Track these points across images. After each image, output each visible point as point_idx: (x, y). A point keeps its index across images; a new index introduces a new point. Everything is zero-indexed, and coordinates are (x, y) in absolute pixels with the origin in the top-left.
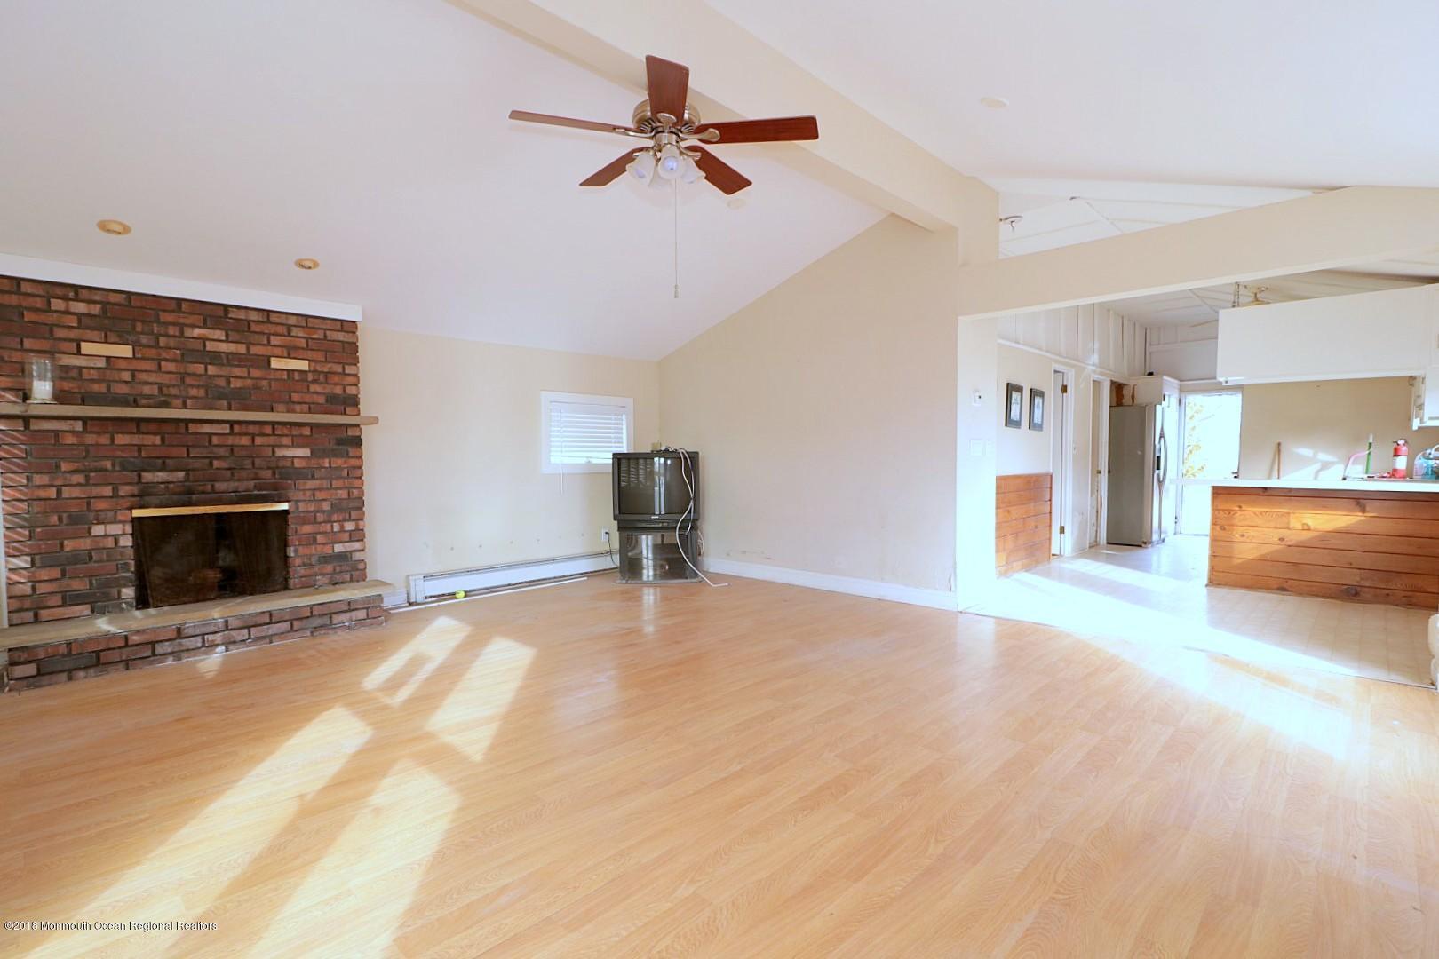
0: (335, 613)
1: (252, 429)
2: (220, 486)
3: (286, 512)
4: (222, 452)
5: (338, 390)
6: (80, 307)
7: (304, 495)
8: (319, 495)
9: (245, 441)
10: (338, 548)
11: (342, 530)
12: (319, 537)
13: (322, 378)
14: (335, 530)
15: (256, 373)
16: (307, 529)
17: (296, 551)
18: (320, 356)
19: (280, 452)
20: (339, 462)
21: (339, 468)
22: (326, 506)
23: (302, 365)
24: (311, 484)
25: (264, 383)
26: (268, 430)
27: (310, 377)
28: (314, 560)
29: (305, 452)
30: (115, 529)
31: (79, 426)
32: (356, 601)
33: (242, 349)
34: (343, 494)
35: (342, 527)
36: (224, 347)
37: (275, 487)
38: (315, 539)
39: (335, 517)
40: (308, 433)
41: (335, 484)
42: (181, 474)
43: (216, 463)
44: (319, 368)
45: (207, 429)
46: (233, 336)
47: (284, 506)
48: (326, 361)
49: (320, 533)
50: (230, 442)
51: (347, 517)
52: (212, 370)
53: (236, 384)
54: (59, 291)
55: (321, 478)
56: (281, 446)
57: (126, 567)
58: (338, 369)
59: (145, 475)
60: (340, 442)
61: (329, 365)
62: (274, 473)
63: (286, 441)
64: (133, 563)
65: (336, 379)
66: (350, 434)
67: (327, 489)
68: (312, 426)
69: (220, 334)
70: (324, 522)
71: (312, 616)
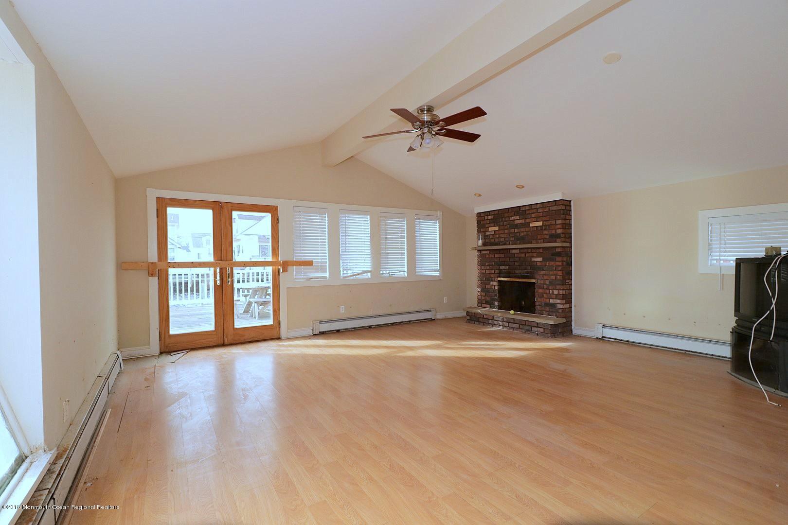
0: (533, 326)
1: (525, 250)
2: (517, 272)
3: (534, 283)
4: (517, 259)
5: (553, 232)
6: (490, 217)
7: (540, 277)
8: (545, 277)
9: (523, 255)
10: (551, 301)
11: (553, 293)
12: (545, 295)
13: (547, 227)
14: (550, 293)
15: (527, 229)
16: (541, 291)
17: (537, 299)
18: (546, 218)
19: (534, 259)
20: (552, 263)
21: (552, 266)
22: (547, 282)
23: (540, 224)
24: (542, 272)
25: (530, 233)
26: (529, 251)
27: (544, 228)
28: (543, 304)
29: (540, 259)
30: (495, 283)
31: (489, 252)
32: (540, 323)
33: (523, 221)
34: (553, 277)
35: (553, 292)
36: (519, 222)
37: (531, 273)
38: (543, 296)
39: (550, 287)
40: (542, 251)
41: (551, 273)
42: (508, 267)
43: (516, 263)
44: (547, 224)
45: (514, 251)
46: (521, 217)
47: (533, 281)
48: (549, 220)
49: (545, 293)
50: (519, 256)
51: (555, 288)
52: (516, 230)
53: (522, 234)
54: (486, 214)
55: (546, 270)
56: (533, 257)
57: (496, 295)
58: (553, 222)
59: (500, 267)
60: (553, 254)
61: (550, 222)
62: (531, 268)
63: (535, 255)
64: (497, 294)
65: (553, 227)
66: (557, 251)
67: (547, 275)
68: (543, 248)
69: (518, 217)
70: (547, 289)
71: (525, 325)
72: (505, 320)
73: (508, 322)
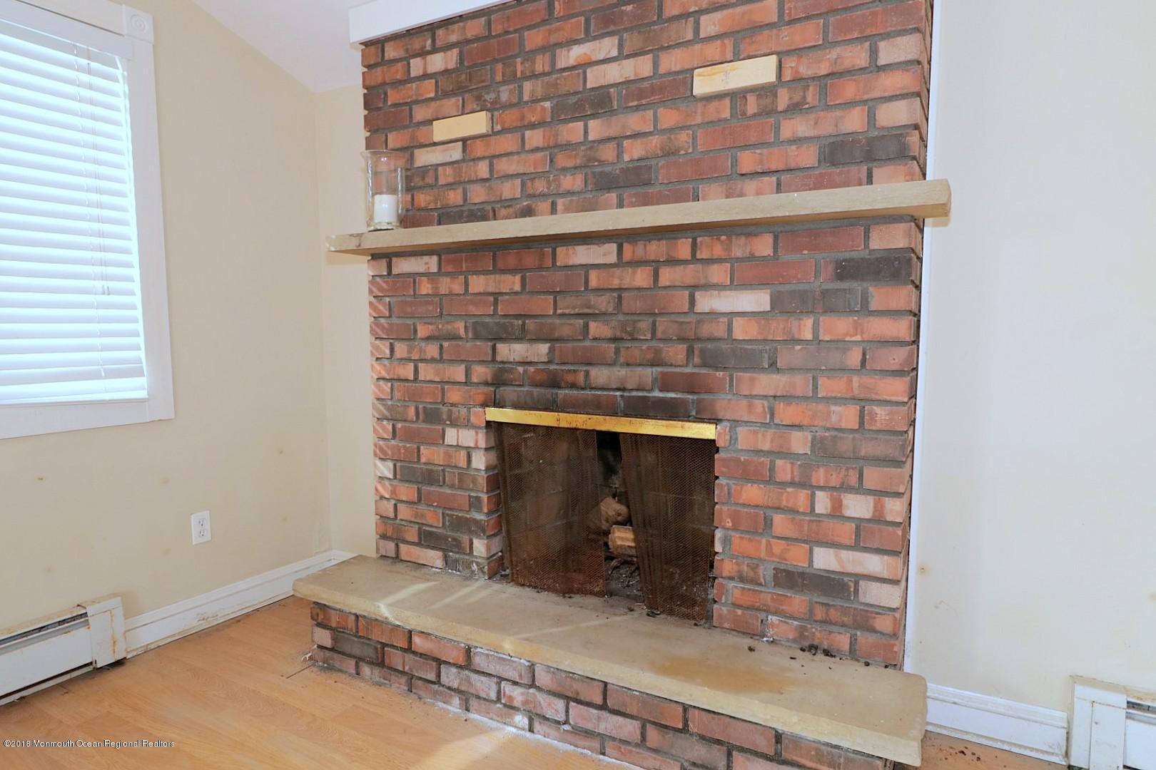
0: (742, 750)
1: (656, 249)
2: (600, 375)
3: (709, 447)
4: (603, 303)
5: (854, 122)
6: (437, 62)
7: (750, 406)
8: (786, 413)
9: (641, 278)
10: (825, 560)
11: (837, 512)
12: (778, 519)
13: (811, 96)
14: (820, 509)
15: (668, 117)
16: (753, 493)
17: (726, 541)
18: (808, 34)
19: (706, 302)
20: (839, 326)
21: (840, 344)
22: (800, 443)
23: (760, 71)
24: (767, 383)
25: (683, 138)
26: (683, 248)
27: (783, 100)
28: (766, 572)
29: (756, 300)
30: (468, 437)
31: (432, 263)
32: (797, 741)
33: (642, 67)
34: (845, 416)
35: (837, 506)
36: (615, 73)
37: (692, 385)
38: (768, 523)
39: (819, 476)
40: (768, 251)
41: (828, 386)
42: (544, 348)
43: (593, 326)
44: (805, 71)
45: (582, 255)
46: (633, 41)
47: (706, 431)
48: (828, 44)
49: (778, 509)
50: (616, 283)
51: (853, 480)
52: (596, 128)
53: (634, 150)
54: (416, 44)
55: (791, 370)
56: (708, 287)
57: (475, 504)
58: (857, 56)
59: (502, 347)
60: (846, 270)
61: (834, 53)
62: (690, 351)
63: (718, 273)
64: (484, 497)
65: (850, 90)
66: (876, 244)
67: (805, 398)
68: (782, 229)
69: (608, 47)
70: (792, 483)
71: (685, 730)
72: (543, 678)
73: (568, 699)
